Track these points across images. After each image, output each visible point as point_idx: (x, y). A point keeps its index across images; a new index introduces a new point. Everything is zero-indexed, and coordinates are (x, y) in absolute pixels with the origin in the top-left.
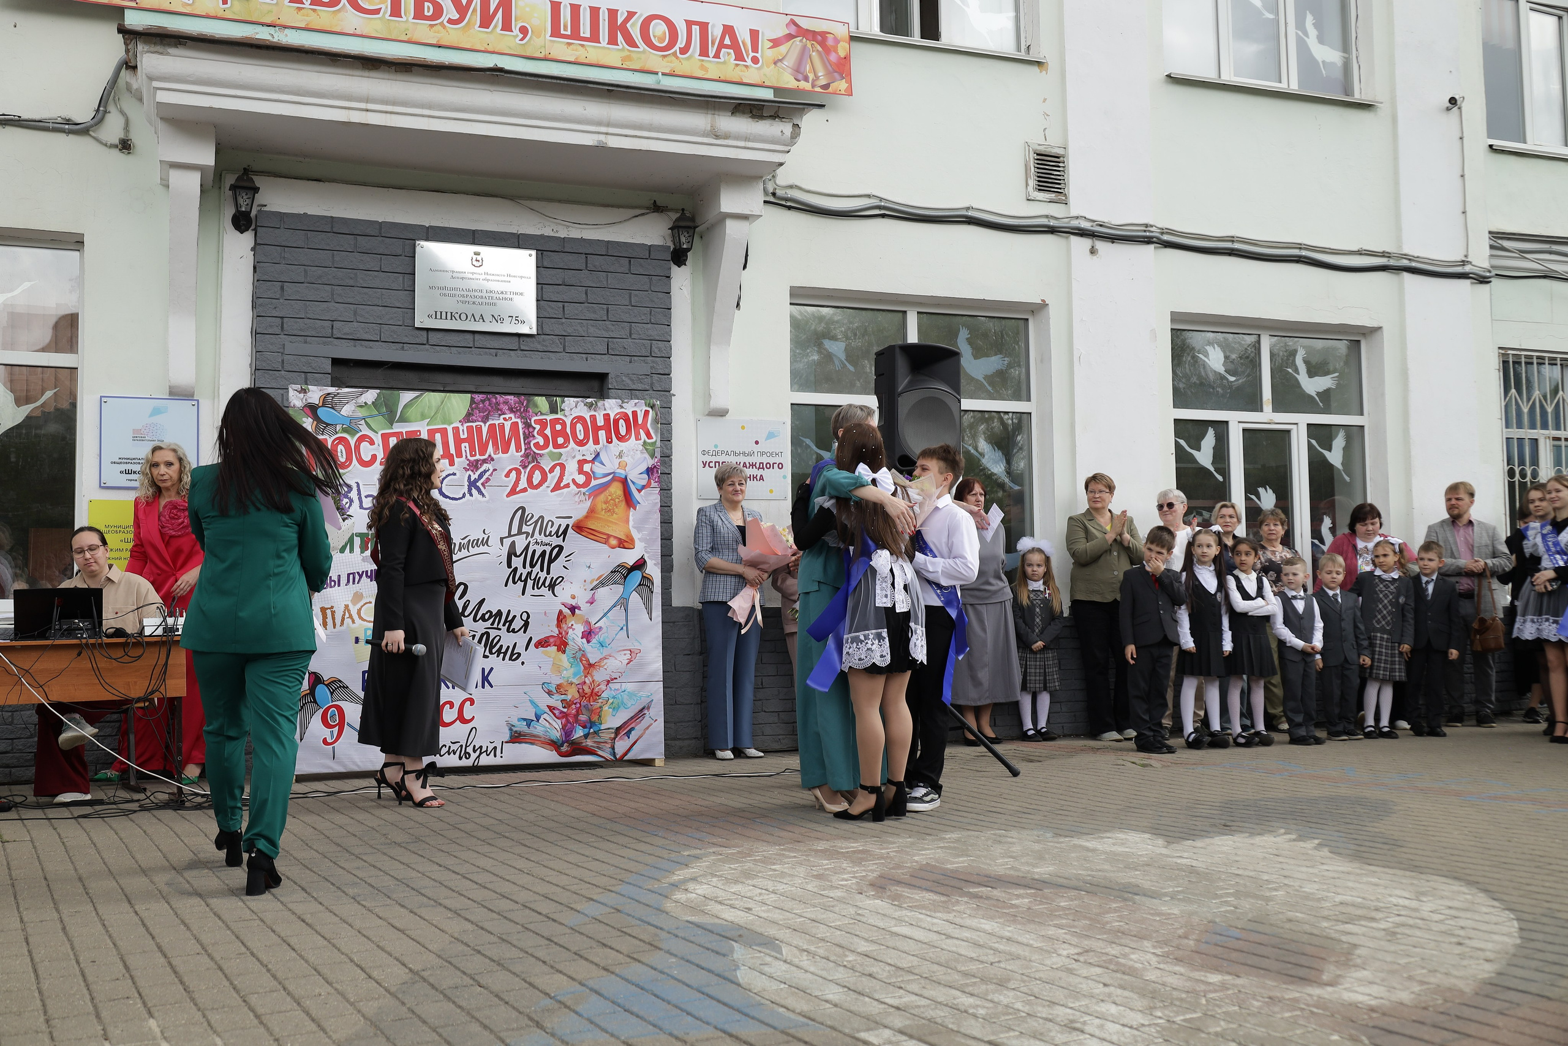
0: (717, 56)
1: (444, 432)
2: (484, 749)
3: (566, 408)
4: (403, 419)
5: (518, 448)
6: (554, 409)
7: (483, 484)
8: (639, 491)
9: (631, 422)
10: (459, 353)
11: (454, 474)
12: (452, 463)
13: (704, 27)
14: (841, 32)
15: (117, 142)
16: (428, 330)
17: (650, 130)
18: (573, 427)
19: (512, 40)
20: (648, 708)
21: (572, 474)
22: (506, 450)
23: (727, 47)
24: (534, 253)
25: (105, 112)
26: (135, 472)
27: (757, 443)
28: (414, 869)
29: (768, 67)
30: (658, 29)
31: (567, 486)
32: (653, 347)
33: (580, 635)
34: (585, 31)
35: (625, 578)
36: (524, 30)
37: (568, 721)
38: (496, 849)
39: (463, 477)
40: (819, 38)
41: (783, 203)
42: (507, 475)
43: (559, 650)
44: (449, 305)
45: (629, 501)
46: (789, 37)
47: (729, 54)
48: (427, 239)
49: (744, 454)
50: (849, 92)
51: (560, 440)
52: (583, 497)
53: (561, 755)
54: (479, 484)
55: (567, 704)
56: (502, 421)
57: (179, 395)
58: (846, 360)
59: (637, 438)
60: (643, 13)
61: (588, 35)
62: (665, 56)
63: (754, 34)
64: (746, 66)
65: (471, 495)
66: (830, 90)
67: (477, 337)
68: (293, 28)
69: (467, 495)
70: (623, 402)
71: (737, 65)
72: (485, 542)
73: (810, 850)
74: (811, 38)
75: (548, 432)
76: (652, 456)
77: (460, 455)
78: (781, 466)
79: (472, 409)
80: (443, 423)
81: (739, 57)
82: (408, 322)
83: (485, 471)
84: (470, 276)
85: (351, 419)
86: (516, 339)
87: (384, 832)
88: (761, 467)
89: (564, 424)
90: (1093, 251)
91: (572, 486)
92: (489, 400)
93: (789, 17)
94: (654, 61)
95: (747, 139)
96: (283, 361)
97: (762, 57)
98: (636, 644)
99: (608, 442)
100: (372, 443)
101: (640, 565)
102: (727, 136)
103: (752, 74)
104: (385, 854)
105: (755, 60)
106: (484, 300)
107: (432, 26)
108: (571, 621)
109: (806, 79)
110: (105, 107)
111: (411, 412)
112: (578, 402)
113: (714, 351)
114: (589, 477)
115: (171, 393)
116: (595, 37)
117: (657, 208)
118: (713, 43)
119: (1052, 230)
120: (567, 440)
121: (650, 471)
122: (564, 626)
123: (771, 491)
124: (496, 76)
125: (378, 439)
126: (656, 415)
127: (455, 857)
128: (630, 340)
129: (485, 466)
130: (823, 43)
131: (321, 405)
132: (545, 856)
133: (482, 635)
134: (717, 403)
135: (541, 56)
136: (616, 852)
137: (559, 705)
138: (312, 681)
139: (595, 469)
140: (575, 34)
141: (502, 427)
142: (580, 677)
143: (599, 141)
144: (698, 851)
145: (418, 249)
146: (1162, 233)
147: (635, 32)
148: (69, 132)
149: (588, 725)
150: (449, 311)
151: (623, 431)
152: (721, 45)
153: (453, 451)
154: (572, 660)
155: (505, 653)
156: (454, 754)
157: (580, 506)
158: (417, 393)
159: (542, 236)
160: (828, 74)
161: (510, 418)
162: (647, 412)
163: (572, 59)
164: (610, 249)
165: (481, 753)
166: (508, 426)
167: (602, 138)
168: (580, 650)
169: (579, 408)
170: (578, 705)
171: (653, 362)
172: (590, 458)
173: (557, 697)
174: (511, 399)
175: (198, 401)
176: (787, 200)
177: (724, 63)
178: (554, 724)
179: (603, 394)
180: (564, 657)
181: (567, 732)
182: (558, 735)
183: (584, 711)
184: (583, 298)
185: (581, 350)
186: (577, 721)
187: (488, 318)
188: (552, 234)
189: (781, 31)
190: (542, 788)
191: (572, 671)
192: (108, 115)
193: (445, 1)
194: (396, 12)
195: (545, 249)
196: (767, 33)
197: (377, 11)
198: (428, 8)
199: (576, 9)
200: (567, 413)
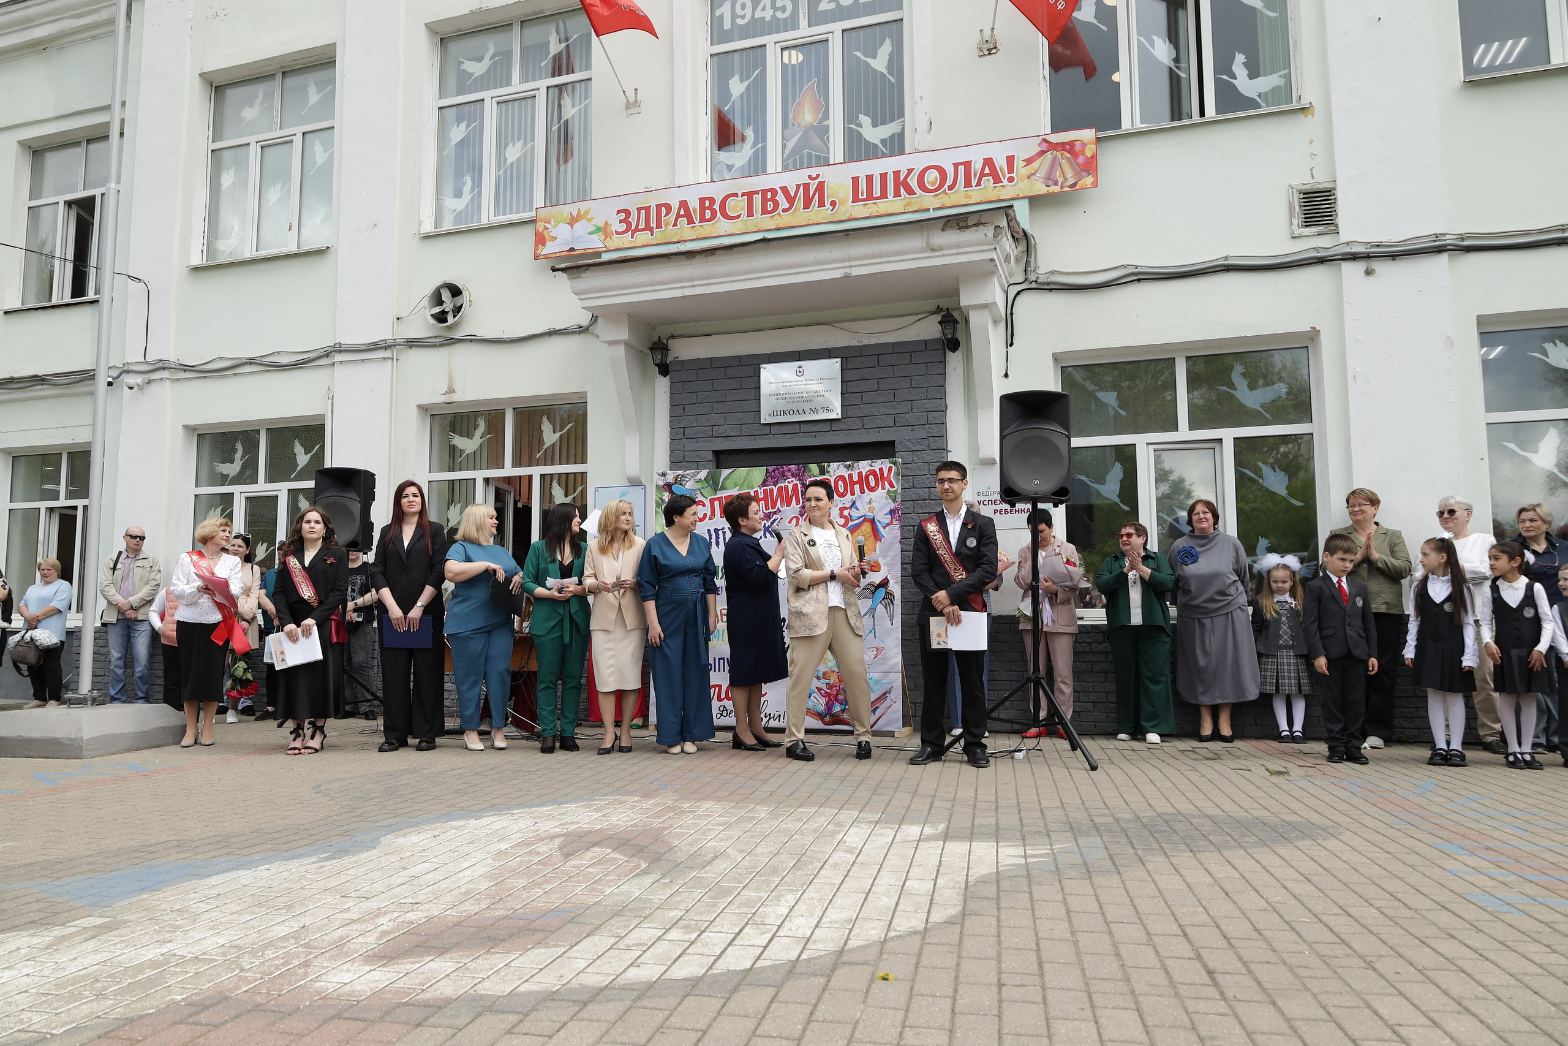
0: (979, 184)
3: (831, 470)
4: (723, 488)
5: (797, 502)
6: (822, 472)
8: (884, 528)
9: (879, 477)
13: (968, 165)
14: (1088, 136)
16: (770, 424)
17: (881, 257)
18: (836, 483)
19: (826, 213)
20: (890, 692)
22: (789, 505)
23: (987, 175)
24: (839, 360)
29: (1022, 182)
30: (932, 176)
32: (932, 417)
34: (877, 192)
35: (873, 593)
36: (833, 204)
37: (830, 699)
40: (1068, 147)
42: (790, 522)
44: (782, 405)
45: (876, 535)
46: (1042, 153)
47: (988, 180)
48: (769, 362)
50: (1095, 185)
53: (825, 723)
55: (830, 686)
56: (787, 483)
57: (634, 484)
58: (1119, 407)
59: (883, 489)
60: (920, 168)
61: (879, 195)
62: (936, 195)
63: (1010, 160)
64: (1003, 186)
66: (1078, 187)
67: (802, 425)
68: (691, 240)
70: (872, 462)
71: (996, 187)
74: (1060, 149)
76: (894, 501)
79: (767, 477)
81: (997, 180)
82: (757, 421)
83: (775, 520)
84: (796, 383)
85: (691, 490)
86: (829, 423)
90: (1368, 271)
92: (778, 469)
93: (1041, 137)
94: (928, 200)
95: (958, 247)
96: (684, 456)
97: (1017, 175)
98: (881, 643)
99: (861, 493)
100: (704, 505)
101: (884, 583)
102: (941, 249)
103: (1009, 191)
105: (1011, 180)
106: (805, 399)
107: (772, 217)
109: (1056, 183)
111: (728, 483)
112: (840, 465)
113: (980, 413)
114: (847, 519)
115: (629, 482)
117: (935, 310)
118: (975, 175)
119: (1321, 260)
121: (892, 512)
125: (708, 503)
128: (911, 414)
129: (775, 516)
131: (673, 483)
134: (984, 454)
135: (844, 217)
137: (825, 688)
139: (853, 514)
140: (870, 197)
141: (787, 488)
143: (845, 273)
145: (762, 370)
146: (1462, 239)
147: (913, 182)
148: (580, 333)
150: (782, 410)
151: (872, 484)
152: (982, 175)
159: (848, 347)
160: (1076, 174)
161: (792, 481)
162: (890, 468)
163: (866, 214)
164: (895, 349)
166: (790, 486)
167: (848, 270)
169: (840, 469)
171: (932, 428)
172: (848, 505)
173: (823, 681)
174: (793, 467)
175: (645, 486)
176: (1048, 284)
177: (985, 188)
178: (821, 701)
181: (829, 706)
182: (823, 709)
184: (875, 387)
185: (875, 426)
186: (836, 699)
187: (808, 411)
188: (857, 344)
189: (1034, 150)
193: (781, 198)
194: (750, 213)
195: (849, 357)
196: (1021, 155)
197: (739, 216)
198: (770, 206)
199: (869, 178)
200: (831, 474)
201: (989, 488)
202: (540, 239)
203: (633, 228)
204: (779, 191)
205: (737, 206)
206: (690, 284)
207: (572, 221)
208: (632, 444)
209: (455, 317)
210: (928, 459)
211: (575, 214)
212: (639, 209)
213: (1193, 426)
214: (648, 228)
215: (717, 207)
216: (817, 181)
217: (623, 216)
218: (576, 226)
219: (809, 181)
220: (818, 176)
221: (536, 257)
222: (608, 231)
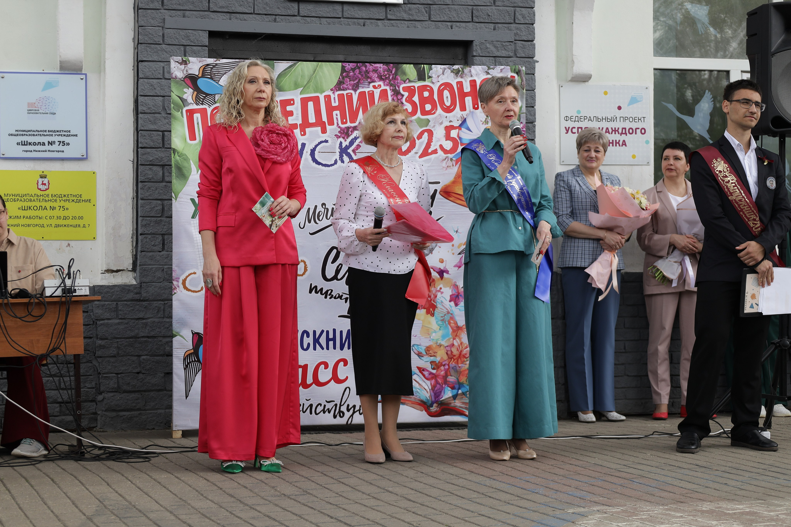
1: (316, 100)
2: (357, 408)
3: (433, 75)
6: (421, 76)
7: (354, 151)
10: (329, 24)
11: (326, 141)
12: (324, 131)
18: (440, 93)
21: (439, 140)
26: (30, 144)
27: (619, 108)
28: (307, 520)
31: (435, 152)
32: (517, 14)
33: (448, 298)
37: (437, 382)
38: (382, 503)
39: (334, 144)
43: (428, 312)
49: (606, 119)
51: (428, 107)
52: (450, 163)
53: (431, 415)
54: (350, 151)
55: (436, 365)
56: (371, 88)
57: (68, 70)
58: (710, 24)
65: (343, 161)
67: (346, 7)
69: (339, 162)
70: (489, 68)
73: (695, 510)
75: (416, 99)
77: (331, 123)
78: (643, 131)
79: (343, 78)
80: (315, 92)
83: (356, 138)
86: (383, 9)
87: (273, 485)
88: (624, 132)
89: (431, 91)
91: (440, 152)
92: (359, 68)
96: (163, 35)
99: (474, 108)
104: (277, 505)
108: (440, 285)
111: (286, 81)
112: (445, 69)
113: (577, 16)
114: (456, 142)
115: (62, 68)
120: (434, 107)
122: (432, 289)
123: (634, 157)
126: (522, 80)
127: (344, 509)
128: (494, 8)
129: (356, 133)
131: (200, 75)
132: (430, 510)
134: (580, 68)
136: (500, 509)
137: (429, 367)
138: (195, 341)
139: (462, 135)
141: (372, 95)
142: (449, 339)
144: (582, 510)
149: (457, 386)
153: (325, 118)
154: (440, 323)
156: (329, 412)
157: (447, 172)
158: (290, 63)
161: (380, 86)
165: (354, 412)
166: (377, 93)
168: (448, 313)
169: (446, 75)
170: (447, 367)
171: (517, 29)
172: (456, 124)
173: (427, 359)
174: (381, 67)
175: (86, 75)
178: (424, 384)
179: (467, 61)
180: (433, 320)
181: (437, 392)
182: (428, 395)
183: (452, 372)
185: (446, 19)
186: (446, 382)
190: (416, 446)
191: (441, 333)
200: (434, 80)
201: (579, 112)
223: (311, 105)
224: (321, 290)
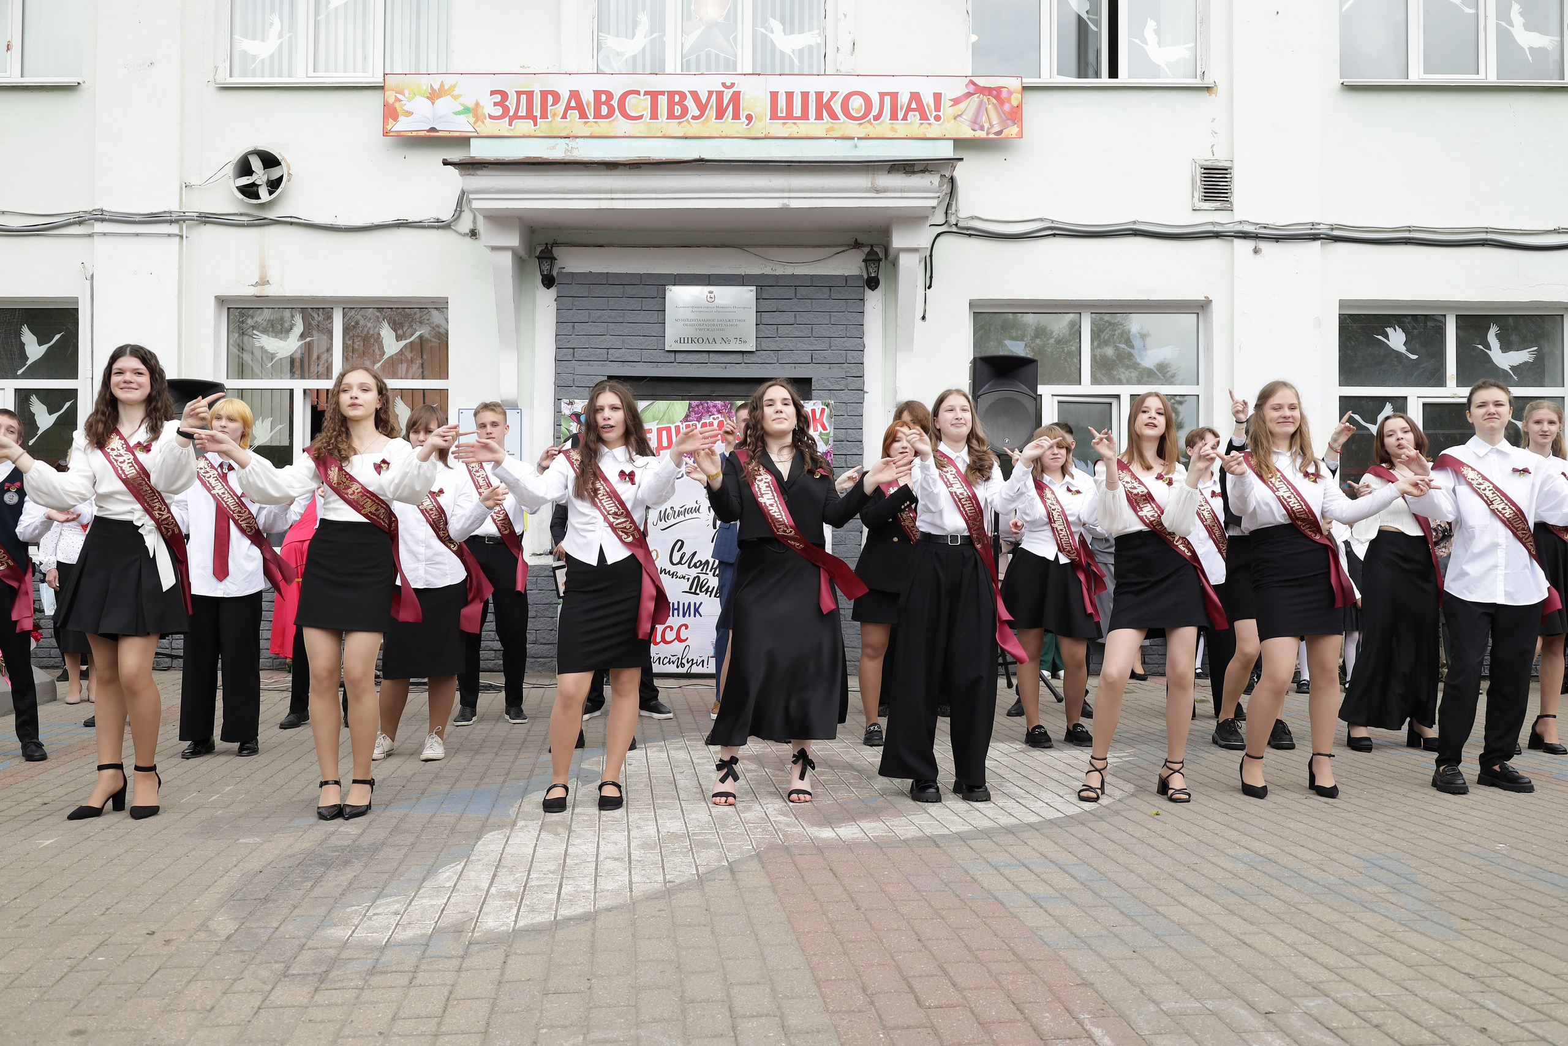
0: (905, 118)
1: (668, 430)
2: (695, 661)
10: (698, 369)
13: (894, 96)
14: (1014, 84)
15: (468, 231)
16: (675, 352)
17: (823, 192)
19: (741, 125)
23: (914, 110)
24: (754, 288)
25: (461, 211)
29: (948, 122)
30: (856, 103)
32: (849, 356)
34: (797, 111)
36: (749, 118)
40: (995, 92)
41: (965, 232)
44: (689, 332)
46: (969, 95)
47: (915, 116)
48: (674, 284)
50: (1020, 135)
56: (711, 420)
60: (843, 92)
61: (799, 115)
62: (861, 124)
63: (937, 97)
64: (930, 124)
66: (1003, 135)
67: (711, 355)
68: (581, 137)
71: (922, 124)
72: (697, 510)
74: (987, 93)
76: (827, 443)
79: (690, 412)
81: (924, 117)
82: (661, 347)
84: (706, 310)
86: (741, 355)
90: (1256, 251)
92: (702, 404)
93: (969, 78)
94: (852, 128)
95: (902, 191)
96: (574, 379)
97: (943, 114)
102: (885, 190)
103: (935, 130)
105: (938, 118)
106: (716, 327)
107: (680, 123)
109: (982, 128)
110: (461, 208)
113: (901, 356)
116: (805, 116)
117: (857, 245)
118: (901, 109)
119: (1217, 235)
124: (700, 165)
128: (829, 351)
130: (998, 97)
131: (582, 414)
133: (695, 578)
135: (762, 135)
140: (790, 115)
141: (711, 424)
143: (783, 204)
145: (667, 291)
146: (1332, 229)
147: (836, 106)
148: (439, 228)
150: (690, 337)
152: (909, 109)
155: (711, 592)
158: (650, 402)
159: (763, 275)
160: (1002, 121)
161: (718, 419)
162: (823, 410)
163: (787, 135)
164: (817, 281)
165: (692, 664)
167: (785, 201)
171: (849, 368)
174: (719, 403)
175: (522, 410)
176: (968, 229)
177: (912, 122)
184: (791, 321)
185: (791, 361)
187: (718, 341)
188: (770, 273)
189: (962, 91)
192: (463, 214)
193: (690, 102)
194: (654, 115)
195: (763, 285)
196: (949, 94)
197: (641, 117)
198: (678, 110)
199: (790, 95)
202: (390, 112)
203: (511, 113)
204: (689, 96)
205: (639, 105)
206: (609, 196)
207: (433, 96)
208: (508, 362)
209: (271, 193)
210: (846, 399)
211: (436, 87)
212: (519, 93)
213: (1095, 381)
214: (530, 115)
215: (614, 102)
216: (732, 91)
217: (498, 98)
218: (438, 102)
219: (723, 89)
220: (733, 85)
221: (386, 133)
222: (479, 115)
223: (664, 433)
224: (669, 572)
